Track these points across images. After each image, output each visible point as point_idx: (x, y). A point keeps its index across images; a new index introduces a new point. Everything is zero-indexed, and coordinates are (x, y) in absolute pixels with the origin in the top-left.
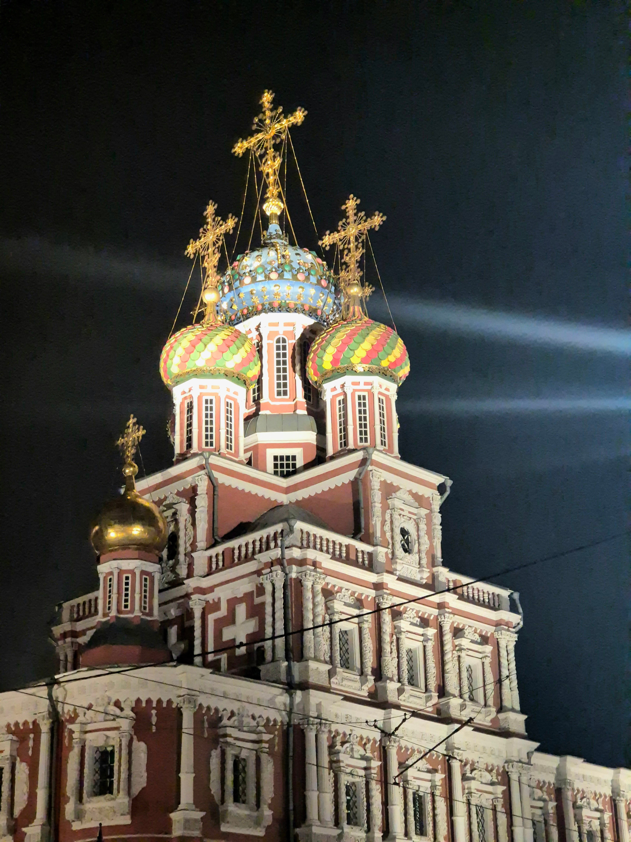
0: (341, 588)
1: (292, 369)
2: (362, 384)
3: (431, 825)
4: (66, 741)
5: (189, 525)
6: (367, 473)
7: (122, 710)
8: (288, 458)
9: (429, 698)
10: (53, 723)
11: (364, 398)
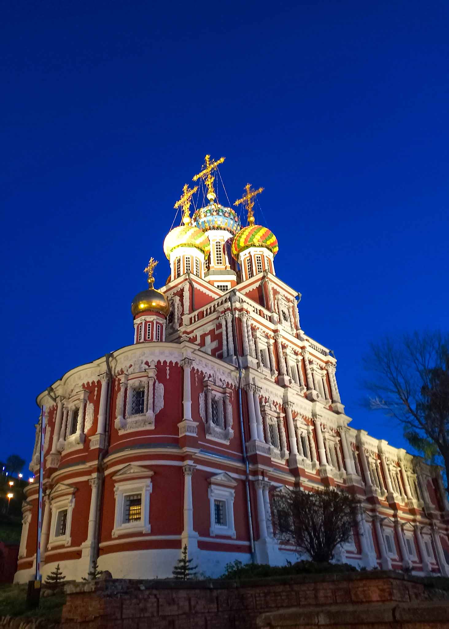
0: (258, 328)
1: (223, 253)
2: (258, 251)
3: (309, 452)
4: (116, 388)
5: (180, 306)
6: (266, 282)
7: (149, 366)
8: (224, 286)
9: (301, 390)
10: (109, 380)
11: (259, 257)
